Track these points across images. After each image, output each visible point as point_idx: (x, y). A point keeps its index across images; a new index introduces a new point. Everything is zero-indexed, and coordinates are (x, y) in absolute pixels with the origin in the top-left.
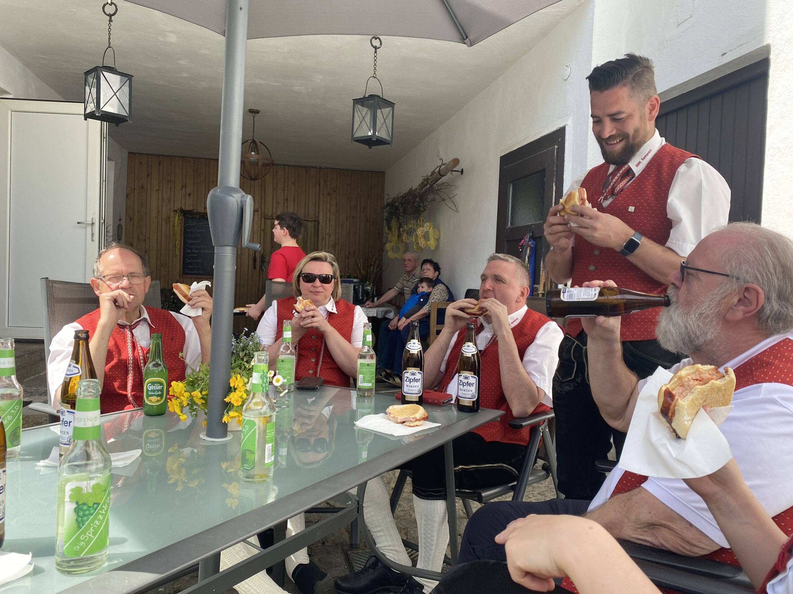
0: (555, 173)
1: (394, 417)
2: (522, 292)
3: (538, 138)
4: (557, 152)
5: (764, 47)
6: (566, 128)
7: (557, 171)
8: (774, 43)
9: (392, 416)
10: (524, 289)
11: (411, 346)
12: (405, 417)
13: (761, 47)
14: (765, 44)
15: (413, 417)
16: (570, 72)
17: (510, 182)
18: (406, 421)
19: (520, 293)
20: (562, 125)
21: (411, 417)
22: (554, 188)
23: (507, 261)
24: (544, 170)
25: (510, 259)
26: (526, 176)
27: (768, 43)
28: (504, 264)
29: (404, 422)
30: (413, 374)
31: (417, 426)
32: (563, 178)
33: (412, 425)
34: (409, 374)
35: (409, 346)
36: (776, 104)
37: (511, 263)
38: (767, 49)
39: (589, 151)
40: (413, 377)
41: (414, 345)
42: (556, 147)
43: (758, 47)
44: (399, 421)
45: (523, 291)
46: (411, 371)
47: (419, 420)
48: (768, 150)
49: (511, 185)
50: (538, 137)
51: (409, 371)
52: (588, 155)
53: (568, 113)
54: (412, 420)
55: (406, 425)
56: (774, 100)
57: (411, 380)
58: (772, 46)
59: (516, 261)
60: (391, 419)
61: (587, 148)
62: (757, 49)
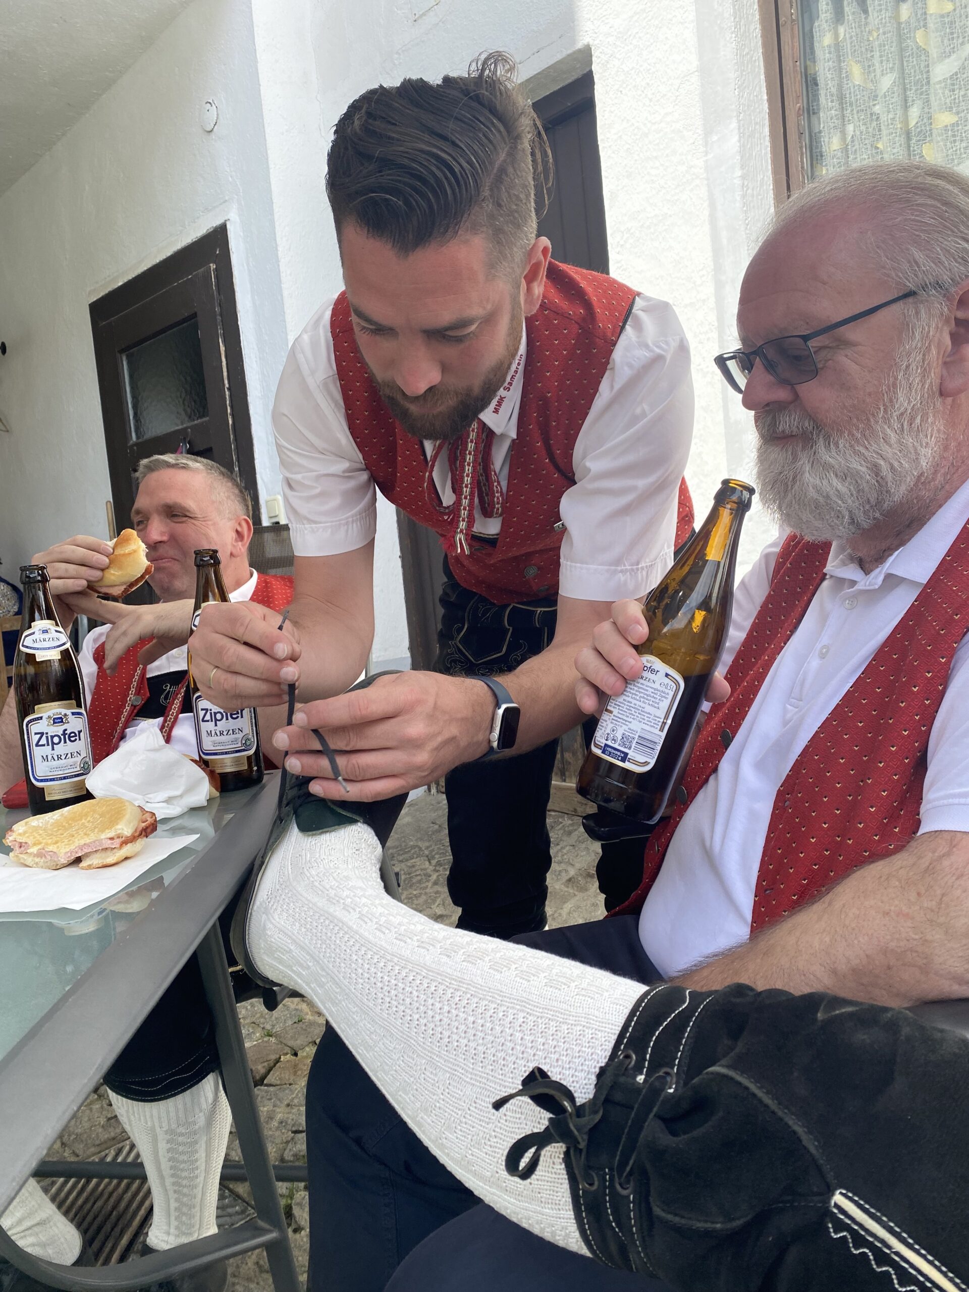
0: (219, 318)
1: (40, 855)
2: (237, 531)
3: (169, 254)
4: (217, 277)
5: (580, 51)
6: (228, 227)
7: (221, 315)
8: (596, 42)
9: (34, 850)
10: (240, 524)
11: (35, 641)
12: (82, 842)
13: (574, 53)
14: (580, 45)
15: (112, 834)
16: (218, 115)
17: (122, 351)
18: (87, 855)
19: (234, 535)
20: (217, 222)
21: (103, 836)
22: (222, 349)
23: (185, 467)
24: (195, 315)
25: (191, 463)
26: (155, 335)
27: (585, 42)
28: (181, 476)
29: (78, 860)
30: (58, 721)
31: (126, 858)
32: (238, 326)
33: (111, 860)
34: (44, 722)
35: (28, 642)
36: (614, 153)
37: (196, 470)
38: (586, 55)
39: (282, 268)
40: (59, 730)
41: (46, 636)
42: (213, 266)
43: (570, 52)
44: (64, 861)
45: (239, 529)
46: (50, 713)
47: (132, 839)
48: (611, 235)
49: (124, 358)
50: (169, 252)
51: (45, 715)
52: (283, 275)
53: (227, 198)
54: (108, 844)
55: (90, 867)
56: (610, 147)
57: (56, 740)
58: (593, 48)
59: (205, 465)
60: (29, 860)
61: (278, 261)
62: (569, 55)
